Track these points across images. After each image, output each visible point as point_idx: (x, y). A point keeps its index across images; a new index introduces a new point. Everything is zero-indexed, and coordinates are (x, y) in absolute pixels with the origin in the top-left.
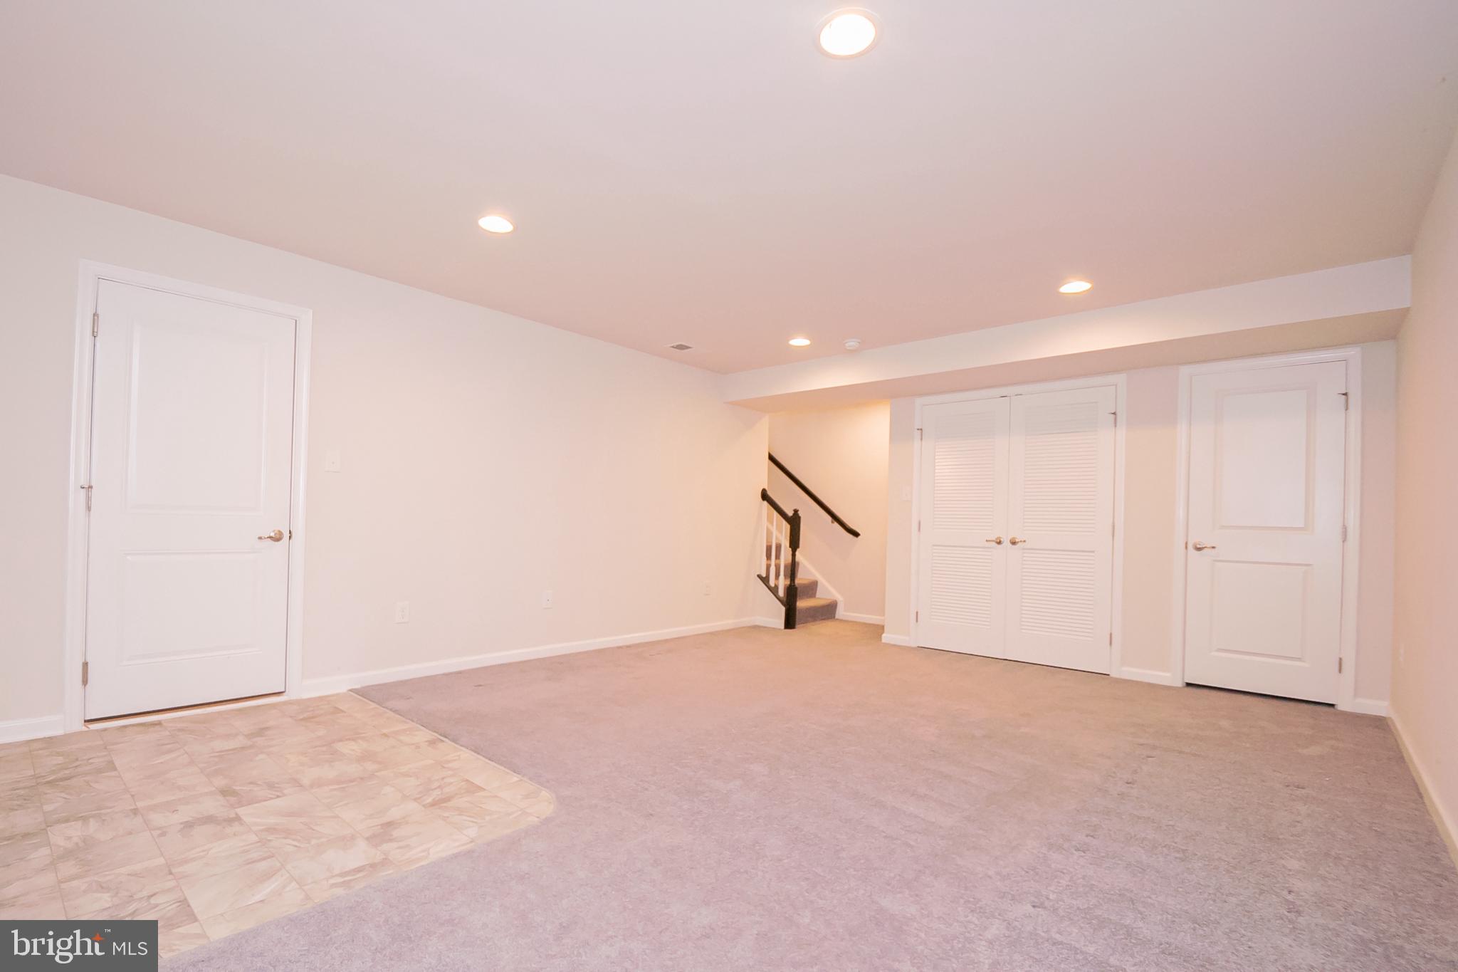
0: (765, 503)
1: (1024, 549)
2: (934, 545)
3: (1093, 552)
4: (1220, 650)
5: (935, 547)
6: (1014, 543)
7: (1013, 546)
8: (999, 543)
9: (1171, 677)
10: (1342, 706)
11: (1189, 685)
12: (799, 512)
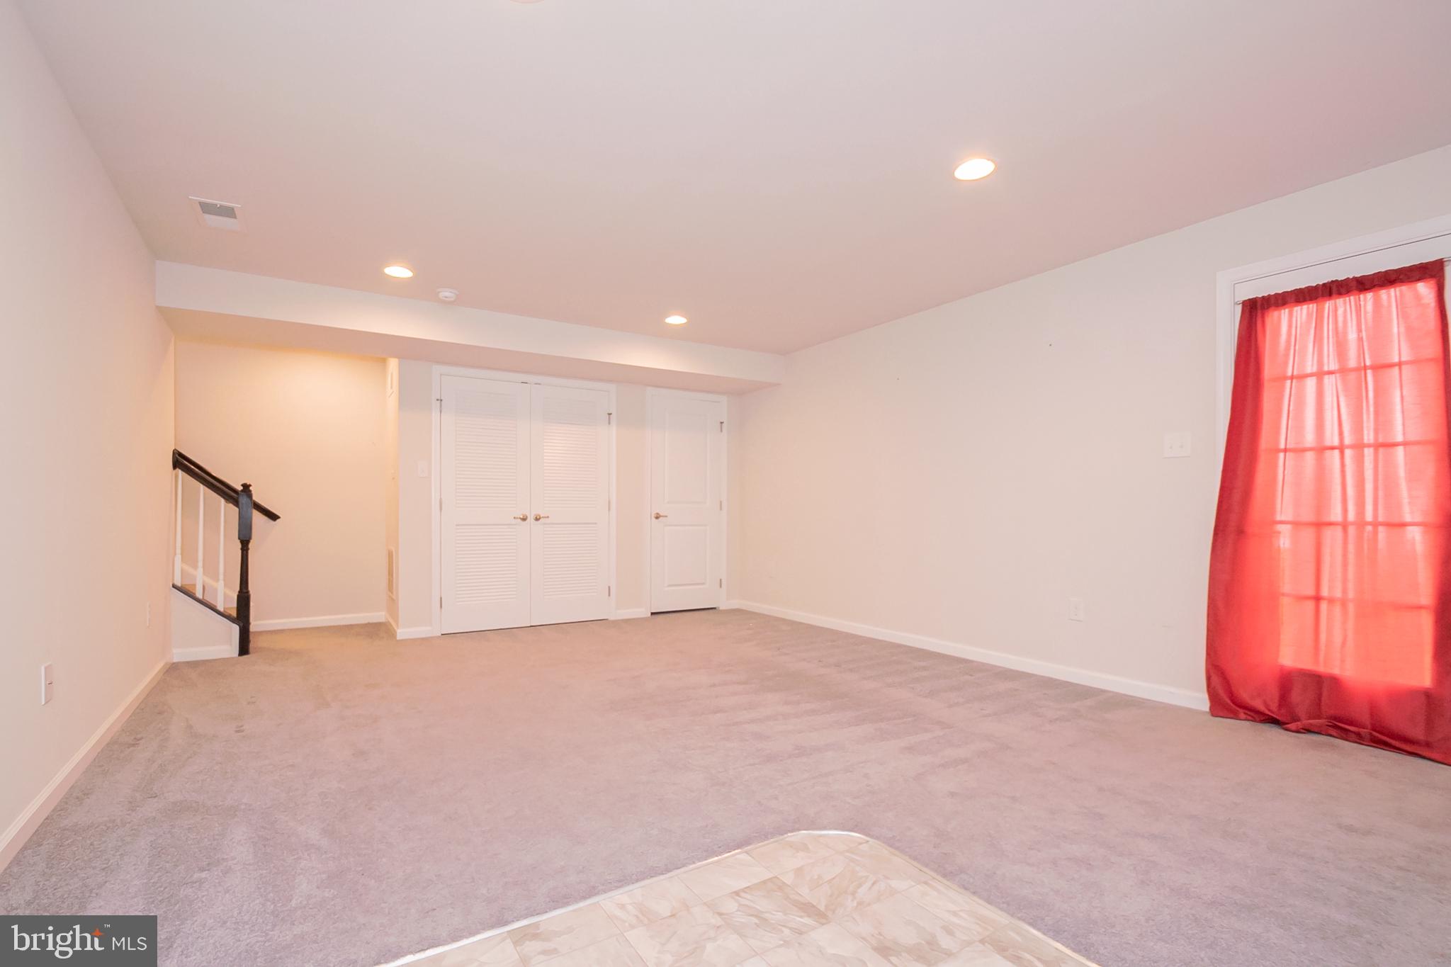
0: (180, 472)
1: (545, 524)
2: (457, 525)
3: (596, 523)
4: (669, 586)
5: (458, 527)
6: (537, 519)
7: (537, 522)
8: (524, 519)
9: (644, 612)
10: (722, 607)
11: (652, 614)
12: (251, 488)
